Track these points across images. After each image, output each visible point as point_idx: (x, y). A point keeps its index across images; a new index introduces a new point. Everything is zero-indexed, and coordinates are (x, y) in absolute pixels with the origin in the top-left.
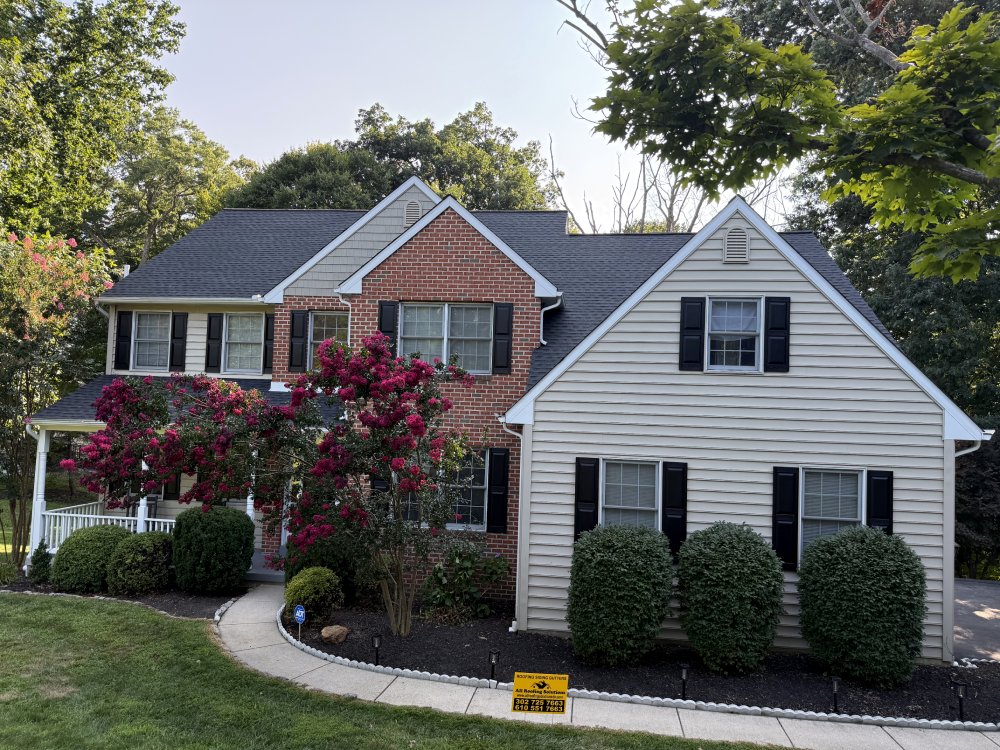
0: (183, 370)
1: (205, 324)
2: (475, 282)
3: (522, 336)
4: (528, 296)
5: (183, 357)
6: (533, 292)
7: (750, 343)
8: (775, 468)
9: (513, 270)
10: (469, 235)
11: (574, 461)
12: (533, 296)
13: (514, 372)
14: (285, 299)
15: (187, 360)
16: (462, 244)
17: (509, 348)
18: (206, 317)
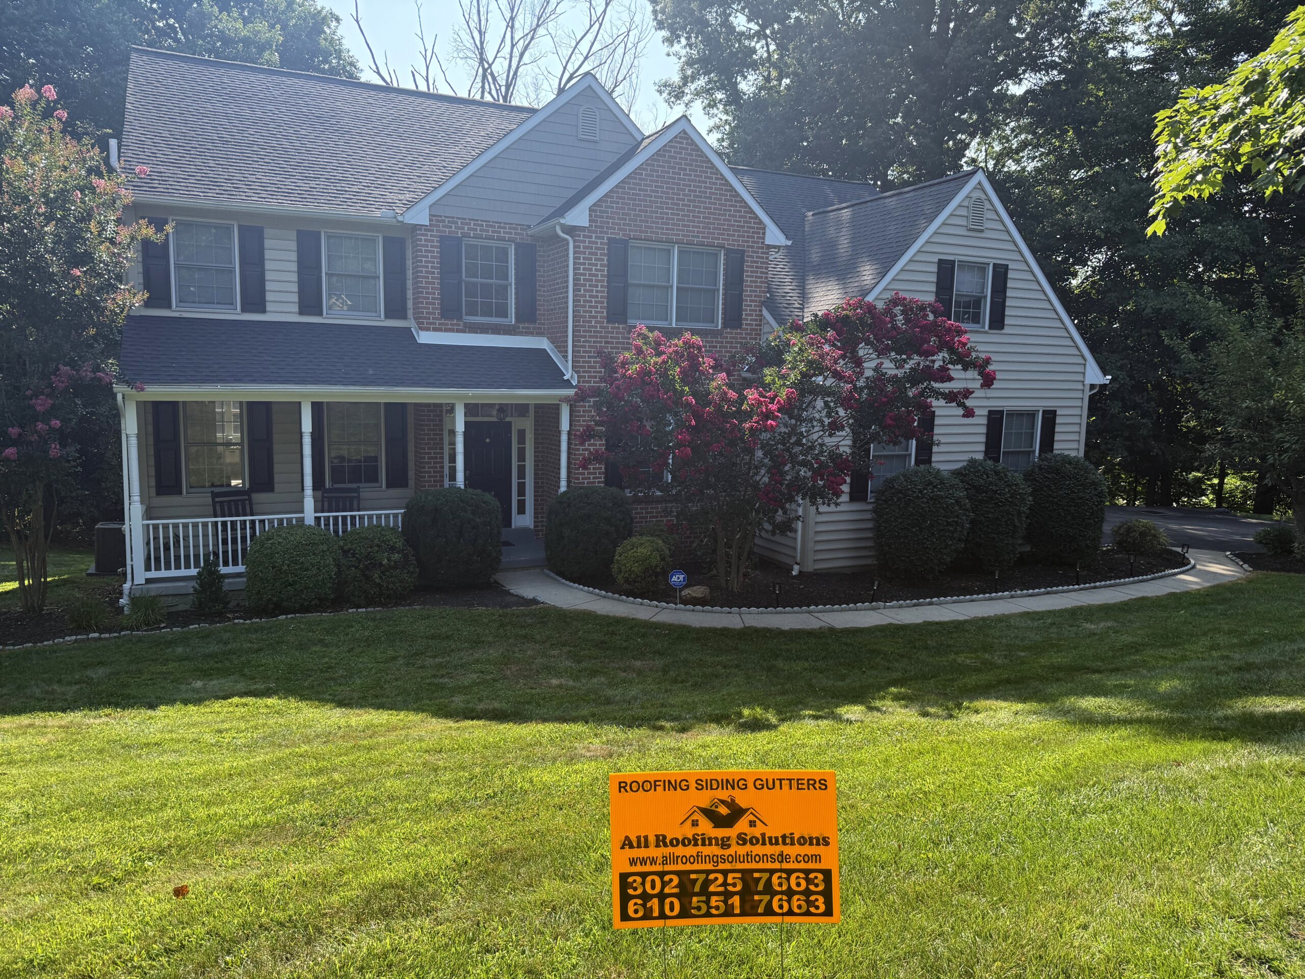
0: (263, 311)
1: (293, 246)
2: (708, 223)
3: (752, 287)
4: (758, 243)
5: (262, 291)
6: (764, 238)
7: (977, 302)
8: (989, 411)
9: (745, 212)
10: (702, 167)
12: (763, 243)
13: (744, 326)
14: (431, 220)
15: (269, 297)
16: (695, 176)
17: (740, 300)
18: (294, 235)
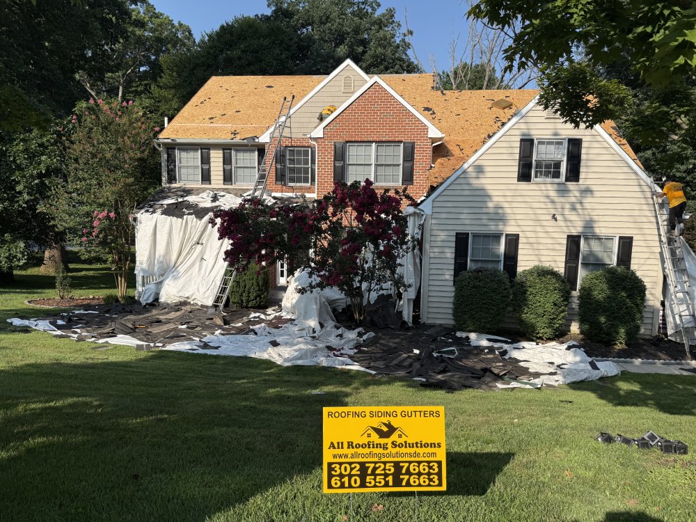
0: (210, 184)
1: (221, 155)
2: (392, 129)
3: (420, 162)
4: (424, 137)
5: (209, 175)
6: (427, 134)
7: (557, 165)
8: (568, 236)
10: (388, 99)
11: (455, 234)
12: (427, 137)
13: (415, 184)
14: (271, 140)
15: (212, 177)
16: (384, 105)
17: (412, 169)
18: (221, 151)
